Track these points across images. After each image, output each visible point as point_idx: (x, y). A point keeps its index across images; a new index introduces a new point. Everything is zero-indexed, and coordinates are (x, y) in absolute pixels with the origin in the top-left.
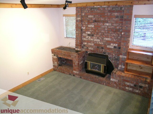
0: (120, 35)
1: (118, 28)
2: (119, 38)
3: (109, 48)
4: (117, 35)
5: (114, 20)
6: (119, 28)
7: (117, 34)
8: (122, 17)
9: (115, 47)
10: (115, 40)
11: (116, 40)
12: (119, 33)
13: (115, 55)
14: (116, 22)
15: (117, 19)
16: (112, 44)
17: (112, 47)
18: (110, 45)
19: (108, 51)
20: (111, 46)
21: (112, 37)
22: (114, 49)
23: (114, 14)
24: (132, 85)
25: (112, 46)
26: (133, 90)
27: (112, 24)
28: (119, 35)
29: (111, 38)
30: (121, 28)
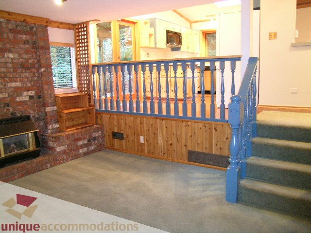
0: (37, 74)
1: (31, 61)
2: (35, 79)
3: (21, 101)
4: (31, 74)
5: (22, 48)
6: (34, 63)
7: (31, 72)
8: (35, 44)
9: (31, 97)
10: (29, 85)
11: (31, 83)
12: (33, 70)
13: (34, 111)
14: (27, 52)
15: (27, 46)
16: (25, 93)
17: (27, 99)
18: (21, 95)
19: (20, 107)
20: (23, 97)
21: (24, 79)
22: (30, 102)
23: (21, 36)
24: (85, 143)
25: (25, 96)
26: (88, 149)
27: (20, 54)
28: (34, 74)
29: (21, 81)
30: (36, 61)
